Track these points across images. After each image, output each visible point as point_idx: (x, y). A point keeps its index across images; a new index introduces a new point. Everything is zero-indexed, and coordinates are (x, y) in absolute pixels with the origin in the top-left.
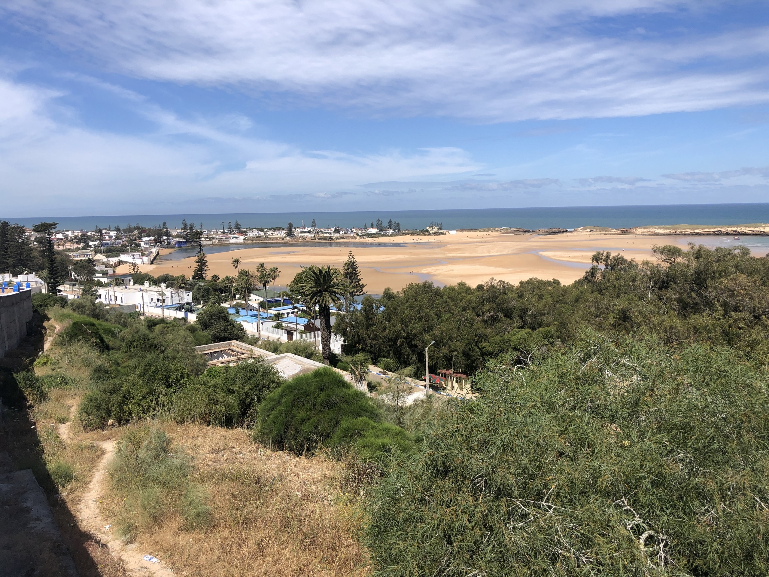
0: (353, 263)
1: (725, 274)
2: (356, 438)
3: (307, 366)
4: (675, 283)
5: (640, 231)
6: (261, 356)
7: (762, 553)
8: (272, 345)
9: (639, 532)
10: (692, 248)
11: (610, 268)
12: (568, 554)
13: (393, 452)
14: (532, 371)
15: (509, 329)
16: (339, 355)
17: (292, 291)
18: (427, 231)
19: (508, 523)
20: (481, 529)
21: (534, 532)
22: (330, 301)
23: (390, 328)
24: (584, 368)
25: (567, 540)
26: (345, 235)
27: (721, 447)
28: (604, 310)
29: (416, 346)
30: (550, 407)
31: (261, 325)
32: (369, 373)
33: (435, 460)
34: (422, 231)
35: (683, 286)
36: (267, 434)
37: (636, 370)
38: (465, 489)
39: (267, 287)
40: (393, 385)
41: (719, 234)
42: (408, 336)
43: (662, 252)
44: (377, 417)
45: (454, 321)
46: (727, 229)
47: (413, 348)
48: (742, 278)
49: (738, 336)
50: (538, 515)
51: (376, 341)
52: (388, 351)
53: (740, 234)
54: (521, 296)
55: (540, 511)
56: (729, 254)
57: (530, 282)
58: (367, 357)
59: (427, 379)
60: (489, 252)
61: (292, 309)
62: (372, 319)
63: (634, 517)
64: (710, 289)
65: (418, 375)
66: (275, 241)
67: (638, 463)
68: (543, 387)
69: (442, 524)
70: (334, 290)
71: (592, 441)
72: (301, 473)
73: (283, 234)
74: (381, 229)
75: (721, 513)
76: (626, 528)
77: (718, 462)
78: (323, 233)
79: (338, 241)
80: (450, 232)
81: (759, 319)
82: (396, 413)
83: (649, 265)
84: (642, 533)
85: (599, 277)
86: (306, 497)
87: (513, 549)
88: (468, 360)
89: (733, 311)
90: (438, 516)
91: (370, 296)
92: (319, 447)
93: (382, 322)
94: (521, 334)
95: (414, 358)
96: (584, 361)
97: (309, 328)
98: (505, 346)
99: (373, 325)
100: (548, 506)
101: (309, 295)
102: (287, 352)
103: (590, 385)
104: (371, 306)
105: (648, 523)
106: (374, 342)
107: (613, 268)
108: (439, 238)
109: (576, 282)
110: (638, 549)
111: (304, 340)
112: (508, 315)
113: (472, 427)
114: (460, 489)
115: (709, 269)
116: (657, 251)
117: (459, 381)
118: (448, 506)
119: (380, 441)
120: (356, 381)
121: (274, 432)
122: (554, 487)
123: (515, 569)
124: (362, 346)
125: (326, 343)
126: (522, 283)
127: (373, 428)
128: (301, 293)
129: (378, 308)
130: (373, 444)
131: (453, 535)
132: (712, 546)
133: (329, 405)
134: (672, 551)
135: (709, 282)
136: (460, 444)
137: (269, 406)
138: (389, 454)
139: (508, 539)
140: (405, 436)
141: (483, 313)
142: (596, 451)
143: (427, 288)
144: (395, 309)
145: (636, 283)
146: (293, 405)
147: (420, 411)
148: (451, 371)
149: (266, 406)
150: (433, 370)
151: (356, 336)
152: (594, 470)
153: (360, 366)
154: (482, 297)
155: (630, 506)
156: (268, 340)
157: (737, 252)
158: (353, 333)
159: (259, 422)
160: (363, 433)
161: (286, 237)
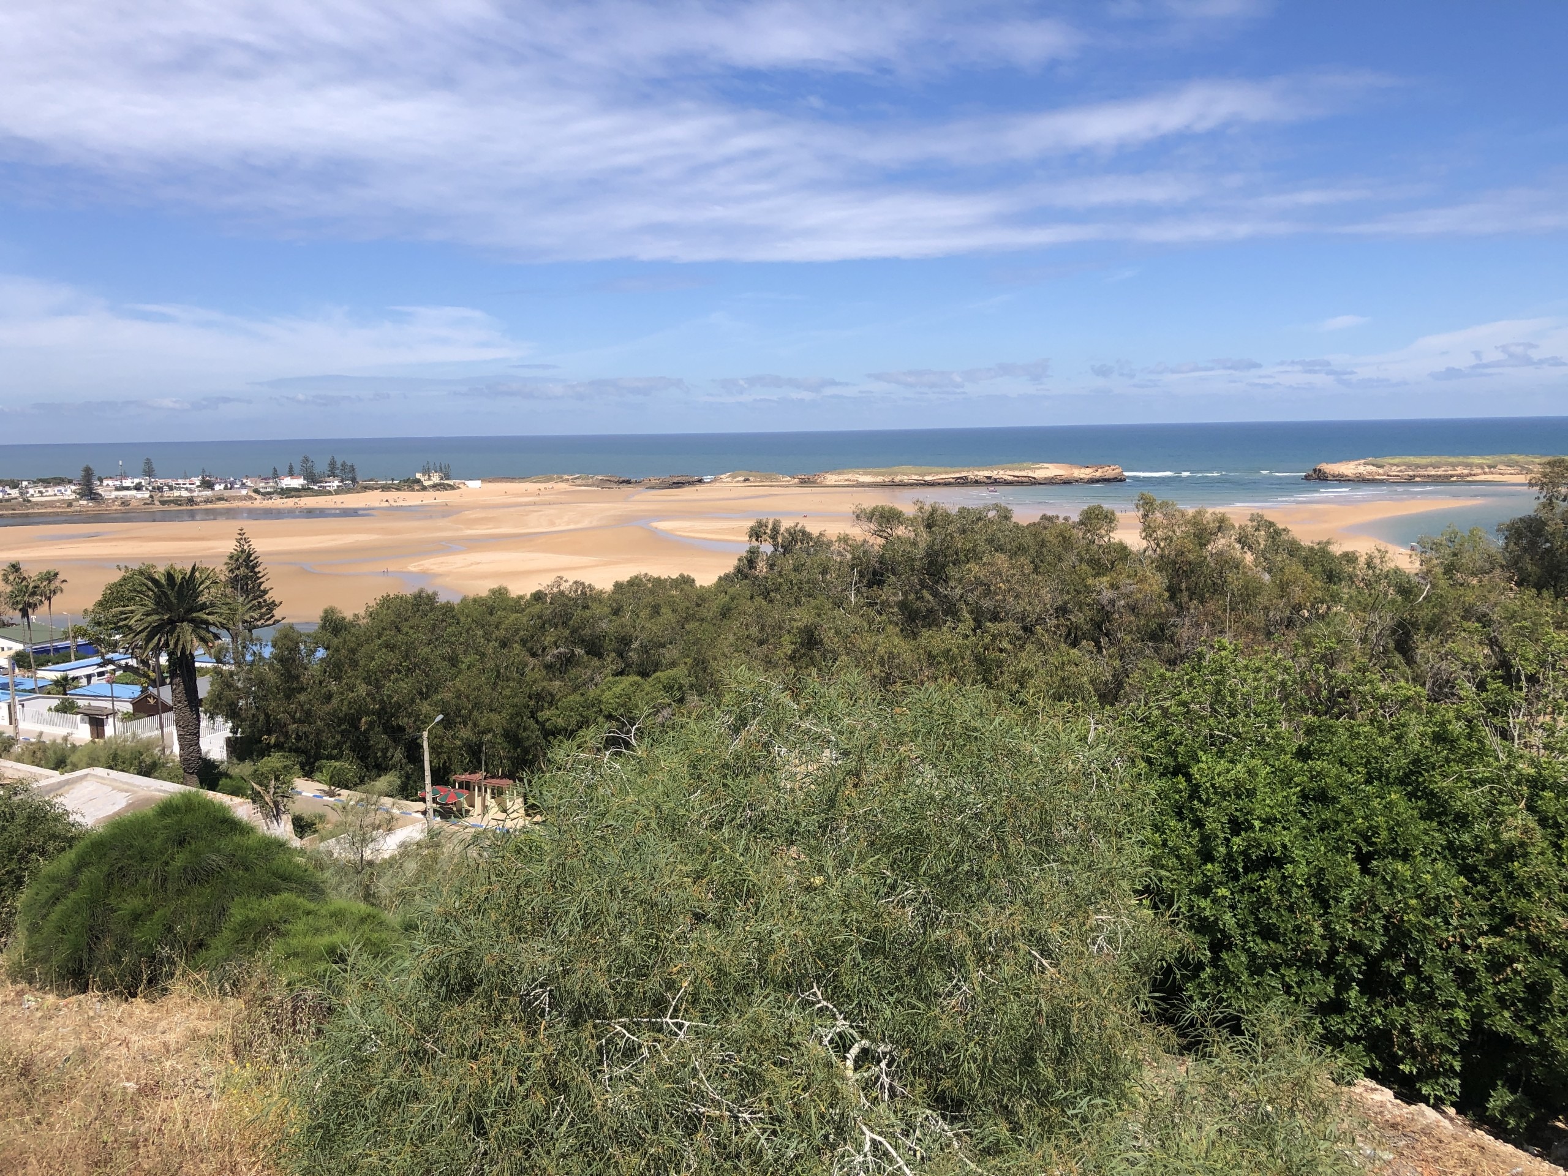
0: (249, 555)
1: (973, 555)
2: (267, 942)
3: (143, 793)
4: (894, 574)
5: (831, 479)
6: (21, 781)
7: (1048, 1049)
8: (50, 753)
9: (844, 1046)
10: (921, 509)
11: (782, 550)
12: (718, 1113)
13: (350, 960)
14: (640, 759)
15: (598, 679)
16: (222, 762)
17: (99, 624)
18: (418, 481)
19: (599, 1071)
20: (545, 1093)
21: (650, 1081)
22: (196, 643)
23: (342, 693)
24: (737, 745)
25: (714, 1086)
26: (227, 493)
27: (975, 868)
28: (773, 630)
29: (401, 729)
30: (674, 827)
31: (19, 707)
32: (296, 797)
33: (444, 966)
34: (406, 481)
35: (908, 578)
36: (44, 960)
37: (829, 742)
38: (510, 1017)
39: (33, 618)
40: (350, 818)
41: (963, 482)
42: (383, 708)
43: (870, 519)
44: (316, 891)
45: (483, 671)
46: (977, 473)
47: (396, 733)
48: (1001, 560)
49: (1000, 664)
50: (659, 1047)
51: (310, 724)
52: (339, 745)
53: (996, 482)
54: (617, 612)
55: (661, 1036)
56: (980, 519)
57: (635, 583)
58: (289, 763)
59: (429, 797)
60: (553, 524)
61: (100, 665)
62: (297, 678)
63: (836, 1019)
64: (952, 583)
65: (408, 790)
66: (50, 510)
67: (837, 915)
68: (660, 788)
69: (463, 1096)
70: (205, 616)
71: (754, 885)
72: (134, 1038)
73: (69, 492)
74: (311, 478)
75: (978, 989)
76: (820, 1044)
77: (970, 896)
78: (171, 488)
79: (210, 506)
80: (467, 482)
81: (1031, 632)
82: (360, 877)
83: (850, 542)
84: (850, 1047)
85: (762, 568)
86: (150, 1090)
87: (612, 1122)
88: (515, 749)
89: (990, 621)
90: (453, 1081)
91: (291, 627)
92: (178, 973)
93: (321, 683)
94: (622, 686)
95: (398, 754)
96: (735, 730)
97: (144, 707)
98: (590, 713)
99: (302, 689)
100: (675, 1024)
101: (141, 631)
102: (89, 765)
103: (746, 776)
104: (295, 649)
105: (858, 1027)
106: (305, 728)
107: (787, 549)
108: (443, 497)
109: (720, 578)
110: (844, 1079)
111: (134, 735)
112: (595, 649)
113: (519, 887)
114: (497, 1020)
115: (948, 547)
116: (862, 516)
117: (497, 793)
118: (475, 1057)
119: (324, 941)
120: (266, 816)
121: (63, 952)
122: (686, 984)
123: (616, 1162)
124: (277, 737)
125: (190, 736)
126: (618, 586)
127: (308, 914)
128: (121, 627)
129: (312, 652)
130: (307, 948)
131: (487, 1114)
132: (967, 1050)
133: (199, 875)
134: (902, 1071)
135: (952, 571)
136: (497, 925)
137: (45, 895)
138: (343, 967)
139: (600, 1103)
140: (381, 924)
141: (544, 649)
142: (762, 905)
143: (423, 603)
144: (353, 651)
145: (828, 577)
146: (109, 885)
147: (411, 867)
148: (479, 776)
149: (37, 894)
150: (441, 777)
151: (262, 717)
152: (761, 941)
153: (273, 782)
154: (540, 617)
155: (828, 999)
156: (39, 742)
157: (992, 514)
158: (254, 711)
159: (21, 933)
160: (283, 928)
161: (76, 500)
